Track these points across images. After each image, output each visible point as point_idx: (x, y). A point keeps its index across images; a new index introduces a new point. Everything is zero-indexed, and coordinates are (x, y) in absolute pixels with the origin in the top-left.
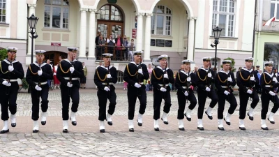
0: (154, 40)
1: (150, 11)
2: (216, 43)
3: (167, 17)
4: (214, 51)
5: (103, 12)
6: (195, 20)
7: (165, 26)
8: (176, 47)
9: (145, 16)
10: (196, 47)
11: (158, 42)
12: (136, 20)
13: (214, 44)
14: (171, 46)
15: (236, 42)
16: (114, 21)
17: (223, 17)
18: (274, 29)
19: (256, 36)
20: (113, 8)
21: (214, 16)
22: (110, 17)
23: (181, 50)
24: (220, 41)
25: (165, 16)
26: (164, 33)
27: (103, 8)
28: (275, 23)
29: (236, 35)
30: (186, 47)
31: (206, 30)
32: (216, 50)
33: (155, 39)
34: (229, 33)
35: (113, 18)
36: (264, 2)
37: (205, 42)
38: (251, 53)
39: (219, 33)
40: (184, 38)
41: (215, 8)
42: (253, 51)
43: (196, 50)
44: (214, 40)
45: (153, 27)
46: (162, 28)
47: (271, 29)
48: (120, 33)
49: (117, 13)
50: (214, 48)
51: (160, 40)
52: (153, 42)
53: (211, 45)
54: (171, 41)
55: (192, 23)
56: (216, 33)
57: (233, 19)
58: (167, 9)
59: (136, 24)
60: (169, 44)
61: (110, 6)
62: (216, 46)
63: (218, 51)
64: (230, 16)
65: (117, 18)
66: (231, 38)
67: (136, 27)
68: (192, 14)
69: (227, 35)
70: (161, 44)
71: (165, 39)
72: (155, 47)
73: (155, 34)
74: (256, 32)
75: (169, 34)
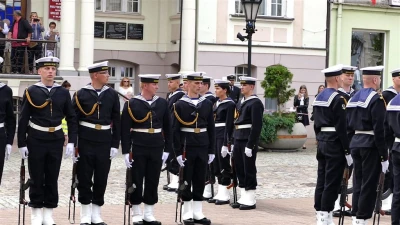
0: (101, 24)
2: (250, 30)
4: (246, 50)
8: (154, 40)
10: (199, 40)
11: (111, 30)
13: (244, 34)
14: (141, 38)
15: (290, 28)
19: (333, 14)
23: (163, 48)
24: (257, 25)
26: (125, 8)
29: (287, 12)
30: (177, 40)
31: (221, 2)
32: (250, 46)
33: (104, 20)
34: (273, 6)
37: (221, 31)
38: (324, 53)
39: (255, 7)
40: (171, 19)
42: (327, 49)
43: (200, 48)
44: (244, 24)
50: (246, 42)
51: (117, 23)
52: (100, 30)
53: (240, 37)
54: (140, 27)
56: (248, 7)
60: (137, 32)
62: (249, 38)
63: (253, 50)
66: (278, 18)
69: (268, 13)
70: (117, 32)
71: (128, 22)
72: (104, 40)
73: (104, 9)
74: (332, 6)
75: (136, 9)
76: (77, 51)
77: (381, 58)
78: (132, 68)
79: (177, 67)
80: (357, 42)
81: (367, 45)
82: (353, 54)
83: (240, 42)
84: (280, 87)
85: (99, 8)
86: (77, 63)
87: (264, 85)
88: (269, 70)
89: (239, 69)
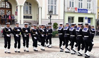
1: (23, 4)
2: (51, 17)
3: (30, 7)
4: (50, 20)
5: (2, 5)
6: (41, 8)
7: (29, 10)
8: (34, 19)
9: (21, 6)
10: (42, 19)
11: (26, 17)
12: (17, 8)
13: (50, 17)
14: (32, 18)
15: (57, 16)
16: (7, 8)
17: (52, 7)
18: (71, 11)
19: (65, 14)
20: (6, 3)
21: (49, 6)
22: (5, 6)
23: (36, 20)
24: (52, 16)
25: (29, 6)
26: (29, 13)
27: (2, 3)
28: (72, 9)
29: (57, 14)
30: (38, 19)
31: (46, 12)
32: (51, 19)
33: (25, 15)
34: (54, 13)
35: (7, 7)
36: (67, 1)
37: (46, 17)
38: (63, 21)
39: (51, 13)
40: (37, 15)
41: (49, 3)
43: (42, 20)
44: (50, 16)
45: (24, 11)
46: (28, 11)
47: (70, 11)
48: (10, 13)
49: (8, 5)
50: (50, 19)
51: (27, 16)
52: (24, 17)
53: (49, 18)
54: (32, 16)
55: (40, 9)
56: (50, 13)
57: (56, 7)
58: (30, 3)
59: (17, 10)
60: (31, 17)
61: (5, 2)
62: (50, 18)
63: (51, 20)
64: (55, 6)
65: (9, 7)
66: (55, 15)
67: (17, 11)
68: (40, 5)
69: (54, 14)
70: (27, 17)
71: (29, 16)
72: (25, 19)
73: (25, 13)
74: (65, 12)
75: (31, 13)
76: (20, 21)
77: (73, 21)
78: (30, 24)
79: (38, 23)
80: (69, 18)
81: (71, 19)
82: (68, 21)
83: (49, 19)
84: (56, 26)
85: (24, 13)
86: (20, 23)
87: (53, 26)
88: (54, 24)
89: (49, 24)
